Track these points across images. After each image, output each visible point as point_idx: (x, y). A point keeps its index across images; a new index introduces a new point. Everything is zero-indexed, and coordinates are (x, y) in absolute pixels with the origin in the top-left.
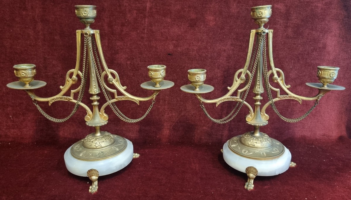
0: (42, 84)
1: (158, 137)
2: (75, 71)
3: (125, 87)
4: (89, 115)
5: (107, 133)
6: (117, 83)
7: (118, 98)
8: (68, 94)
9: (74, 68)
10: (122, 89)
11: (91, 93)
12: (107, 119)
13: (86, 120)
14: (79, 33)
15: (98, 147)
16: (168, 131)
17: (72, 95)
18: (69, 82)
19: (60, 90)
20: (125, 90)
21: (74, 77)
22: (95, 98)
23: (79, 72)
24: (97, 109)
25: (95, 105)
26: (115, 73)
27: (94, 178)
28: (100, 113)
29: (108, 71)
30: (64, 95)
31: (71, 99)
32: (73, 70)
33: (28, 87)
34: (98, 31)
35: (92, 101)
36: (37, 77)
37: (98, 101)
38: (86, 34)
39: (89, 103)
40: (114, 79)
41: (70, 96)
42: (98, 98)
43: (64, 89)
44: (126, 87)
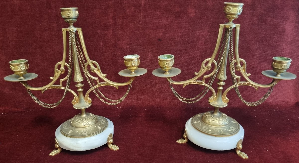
25: (80, 92)
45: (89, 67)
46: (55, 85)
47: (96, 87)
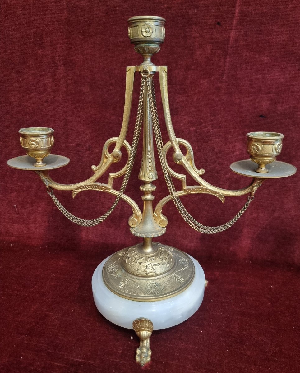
0: (63, 161)
1: (231, 249)
2: (119, 140)
3: (202, 171)
4: (137, 217)
5: (163, 248)
6: (189, 162)
7: (187, 189)
8: (104, 179)
9: (117, 135)
10: (196, 173)
11: (143, 179)
12: (166, 224)
13: (130, 224)
14: (131, 71)
15: (150, 274)
16: (249, 242)
17: (111, 181)
18: (108, 159)
19: (92, 173)
20: (201, 176)
21: (117, 150)
22: (149, 188)
23: (126, 143)
24: (150, 207)
25: (147, 201)
26: (186, 145)
27: (145, 333)
28: (155, 213)
29: (176, 141)
30: (98, 180)
31: (109, 189)
32: (116, 138)
33: (40, 166)
34: (165, 67)
35: (143, 193)
36: (54, 150)
37: (153, 193)
38: (145, 72)
39: (138, 196)
40: (183, 157)
41: (107, 183)
42: (154, 188)
43: (99, 170)
44: (204, 171)
45: (171, 150)
46: (99, 184)
47: (180, 193)
